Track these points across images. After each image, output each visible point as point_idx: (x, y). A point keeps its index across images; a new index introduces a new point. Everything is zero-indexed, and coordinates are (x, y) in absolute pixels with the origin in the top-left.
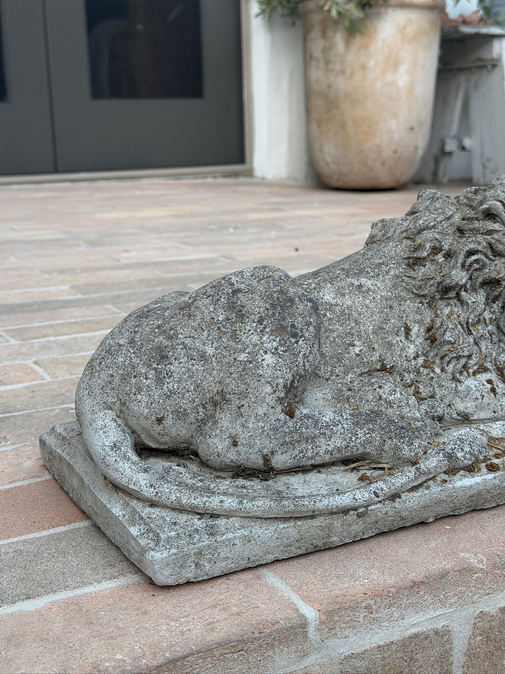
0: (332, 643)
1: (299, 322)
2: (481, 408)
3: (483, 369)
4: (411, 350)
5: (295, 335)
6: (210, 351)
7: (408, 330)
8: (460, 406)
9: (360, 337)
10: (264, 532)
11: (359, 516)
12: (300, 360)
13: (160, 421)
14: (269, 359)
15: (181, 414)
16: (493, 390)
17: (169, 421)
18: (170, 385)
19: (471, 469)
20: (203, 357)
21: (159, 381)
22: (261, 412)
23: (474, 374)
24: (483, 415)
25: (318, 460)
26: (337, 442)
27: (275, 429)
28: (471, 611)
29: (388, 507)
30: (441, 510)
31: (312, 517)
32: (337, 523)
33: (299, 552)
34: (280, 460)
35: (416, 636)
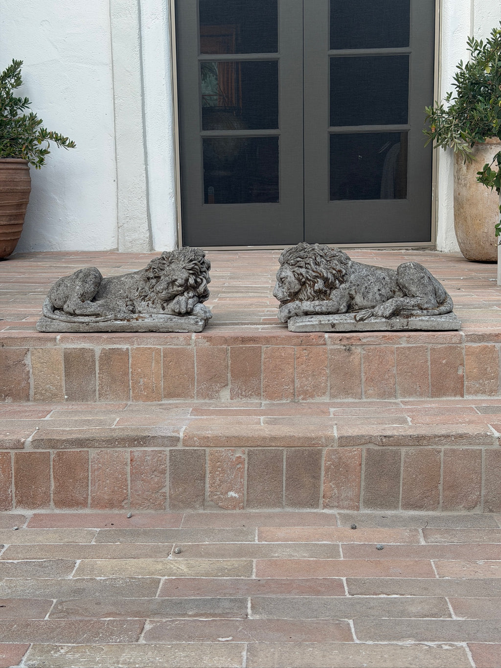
0: (62, 344)
1: (88, 280)
2: (144, 310)
3: (150, 300)
4: (136, 295)
5: (86, 283)
6: (69, 285)
7: (138, 289)
8: (139, 309)
9: (123, 289)
10: (63, 324)
11: (87, 325)
12: (86, 288)
13: (56, 300)
14: (78, 287)
15: (60, 299)
16: (148, 305)
17: (57, 300)
18: (58, 292)
19: (121, 320)
20: (67, 286)
21: (57, 291)
22: (74, 300)
23: (147, 301)
24: (144, 312)
25: (87, 313)
26: (92, 310)
27: (77, 304)
28: (101, 347)
29: (95, 324)
30: (112, 328)
31: (75, 323)
32: (81, 325)
33: (72, 331)
34: (77, 312)
35: (83, 348)
